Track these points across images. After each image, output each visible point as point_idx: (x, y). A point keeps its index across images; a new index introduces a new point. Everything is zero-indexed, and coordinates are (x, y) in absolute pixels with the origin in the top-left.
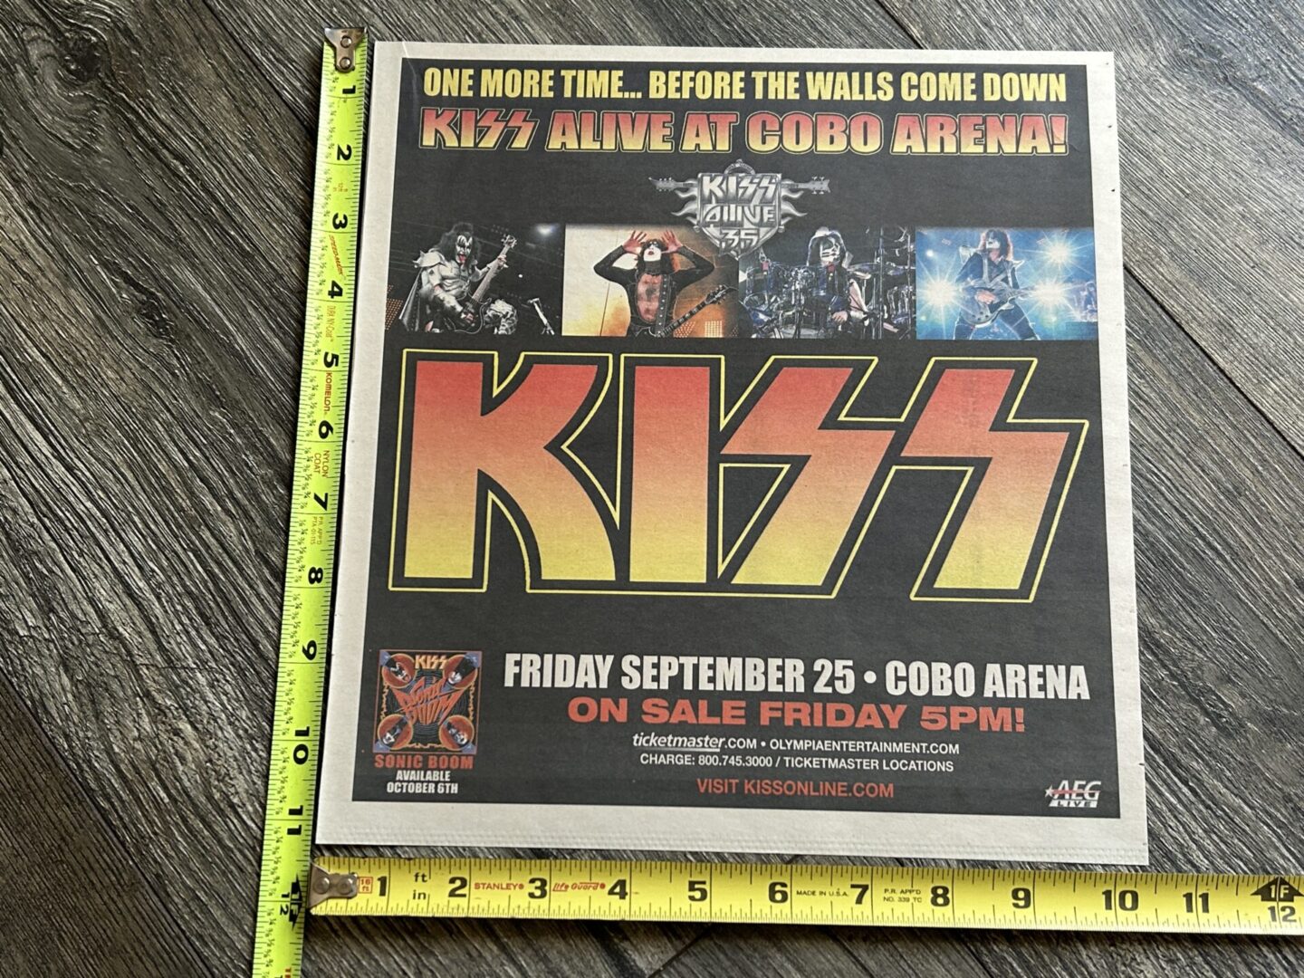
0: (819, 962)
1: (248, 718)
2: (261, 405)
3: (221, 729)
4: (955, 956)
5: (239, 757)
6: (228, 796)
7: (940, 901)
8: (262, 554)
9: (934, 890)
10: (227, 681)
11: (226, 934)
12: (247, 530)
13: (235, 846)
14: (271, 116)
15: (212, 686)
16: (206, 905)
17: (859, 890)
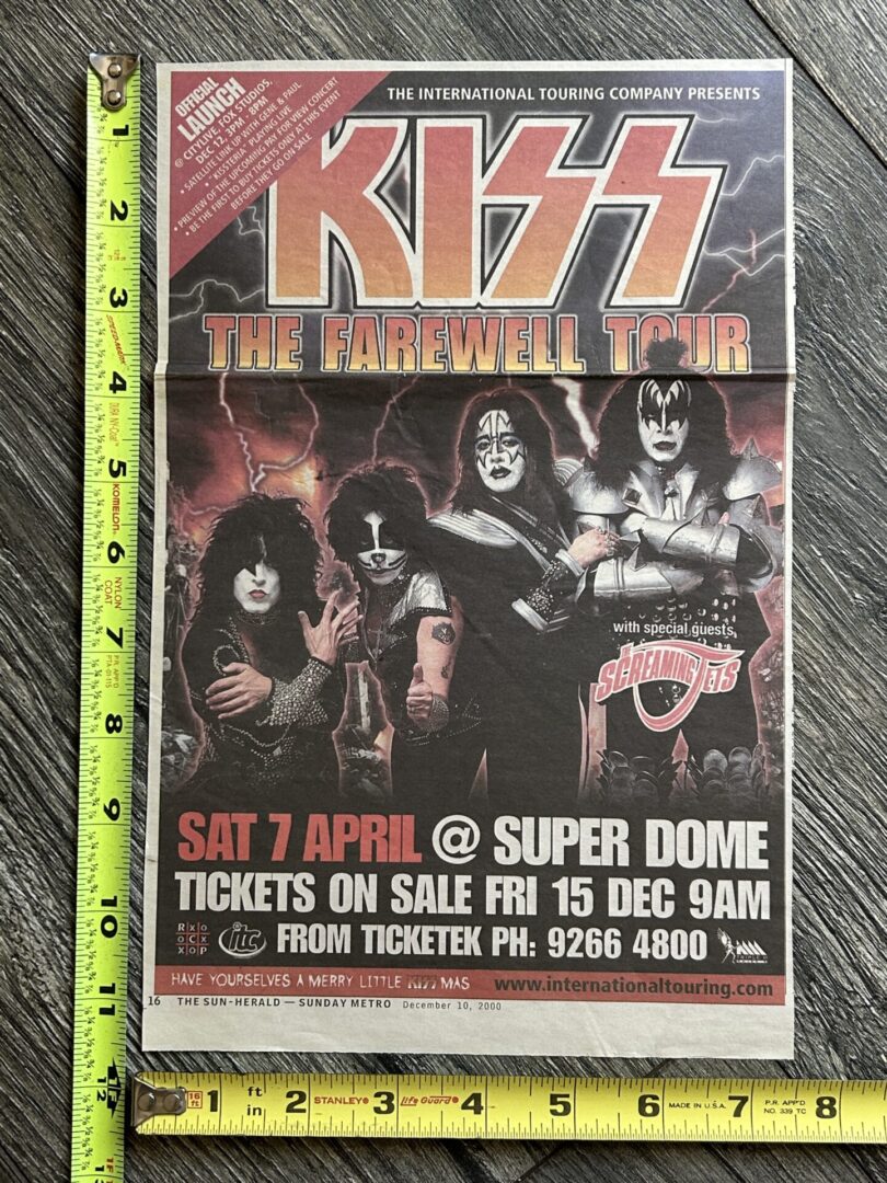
0: (690, 1172)
1: (55, 908)
2: (50, 544)
3: (25, 919)
4: (838, 1166)
5: (47, 952)
6: (38, 995)
7: (826, 1112)
8: (61, 722)
9: (820, 1101)
10: (30, 866)
11: (46, 1144)
12: (41, 692)
13: (49, 1048)
14: (41, 184)
15: (13, 872)
16: (22, 1113)
17: (738, 1102)
